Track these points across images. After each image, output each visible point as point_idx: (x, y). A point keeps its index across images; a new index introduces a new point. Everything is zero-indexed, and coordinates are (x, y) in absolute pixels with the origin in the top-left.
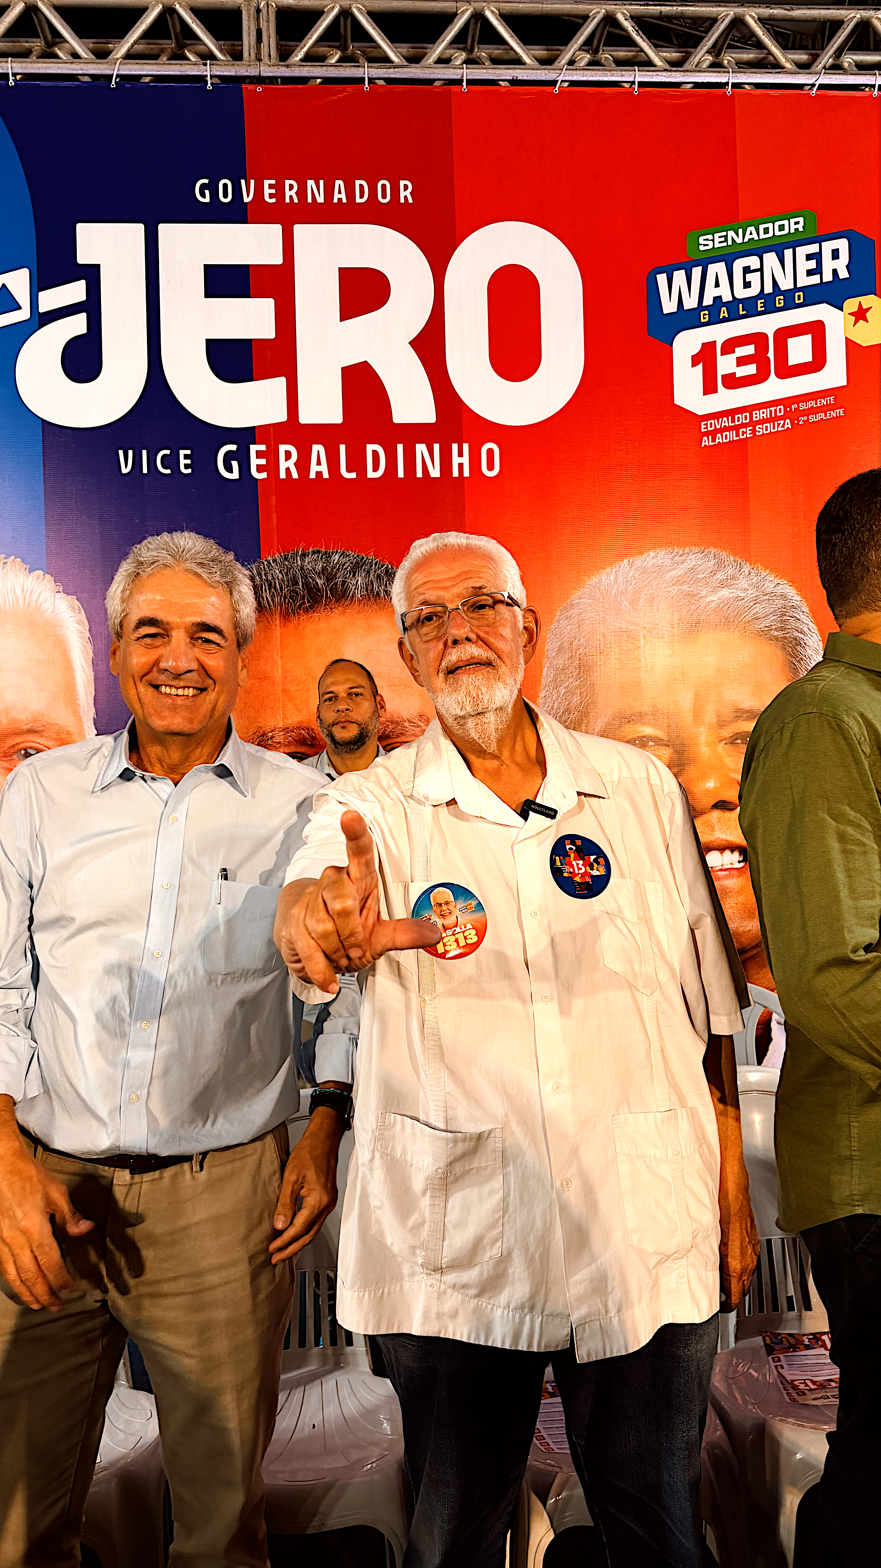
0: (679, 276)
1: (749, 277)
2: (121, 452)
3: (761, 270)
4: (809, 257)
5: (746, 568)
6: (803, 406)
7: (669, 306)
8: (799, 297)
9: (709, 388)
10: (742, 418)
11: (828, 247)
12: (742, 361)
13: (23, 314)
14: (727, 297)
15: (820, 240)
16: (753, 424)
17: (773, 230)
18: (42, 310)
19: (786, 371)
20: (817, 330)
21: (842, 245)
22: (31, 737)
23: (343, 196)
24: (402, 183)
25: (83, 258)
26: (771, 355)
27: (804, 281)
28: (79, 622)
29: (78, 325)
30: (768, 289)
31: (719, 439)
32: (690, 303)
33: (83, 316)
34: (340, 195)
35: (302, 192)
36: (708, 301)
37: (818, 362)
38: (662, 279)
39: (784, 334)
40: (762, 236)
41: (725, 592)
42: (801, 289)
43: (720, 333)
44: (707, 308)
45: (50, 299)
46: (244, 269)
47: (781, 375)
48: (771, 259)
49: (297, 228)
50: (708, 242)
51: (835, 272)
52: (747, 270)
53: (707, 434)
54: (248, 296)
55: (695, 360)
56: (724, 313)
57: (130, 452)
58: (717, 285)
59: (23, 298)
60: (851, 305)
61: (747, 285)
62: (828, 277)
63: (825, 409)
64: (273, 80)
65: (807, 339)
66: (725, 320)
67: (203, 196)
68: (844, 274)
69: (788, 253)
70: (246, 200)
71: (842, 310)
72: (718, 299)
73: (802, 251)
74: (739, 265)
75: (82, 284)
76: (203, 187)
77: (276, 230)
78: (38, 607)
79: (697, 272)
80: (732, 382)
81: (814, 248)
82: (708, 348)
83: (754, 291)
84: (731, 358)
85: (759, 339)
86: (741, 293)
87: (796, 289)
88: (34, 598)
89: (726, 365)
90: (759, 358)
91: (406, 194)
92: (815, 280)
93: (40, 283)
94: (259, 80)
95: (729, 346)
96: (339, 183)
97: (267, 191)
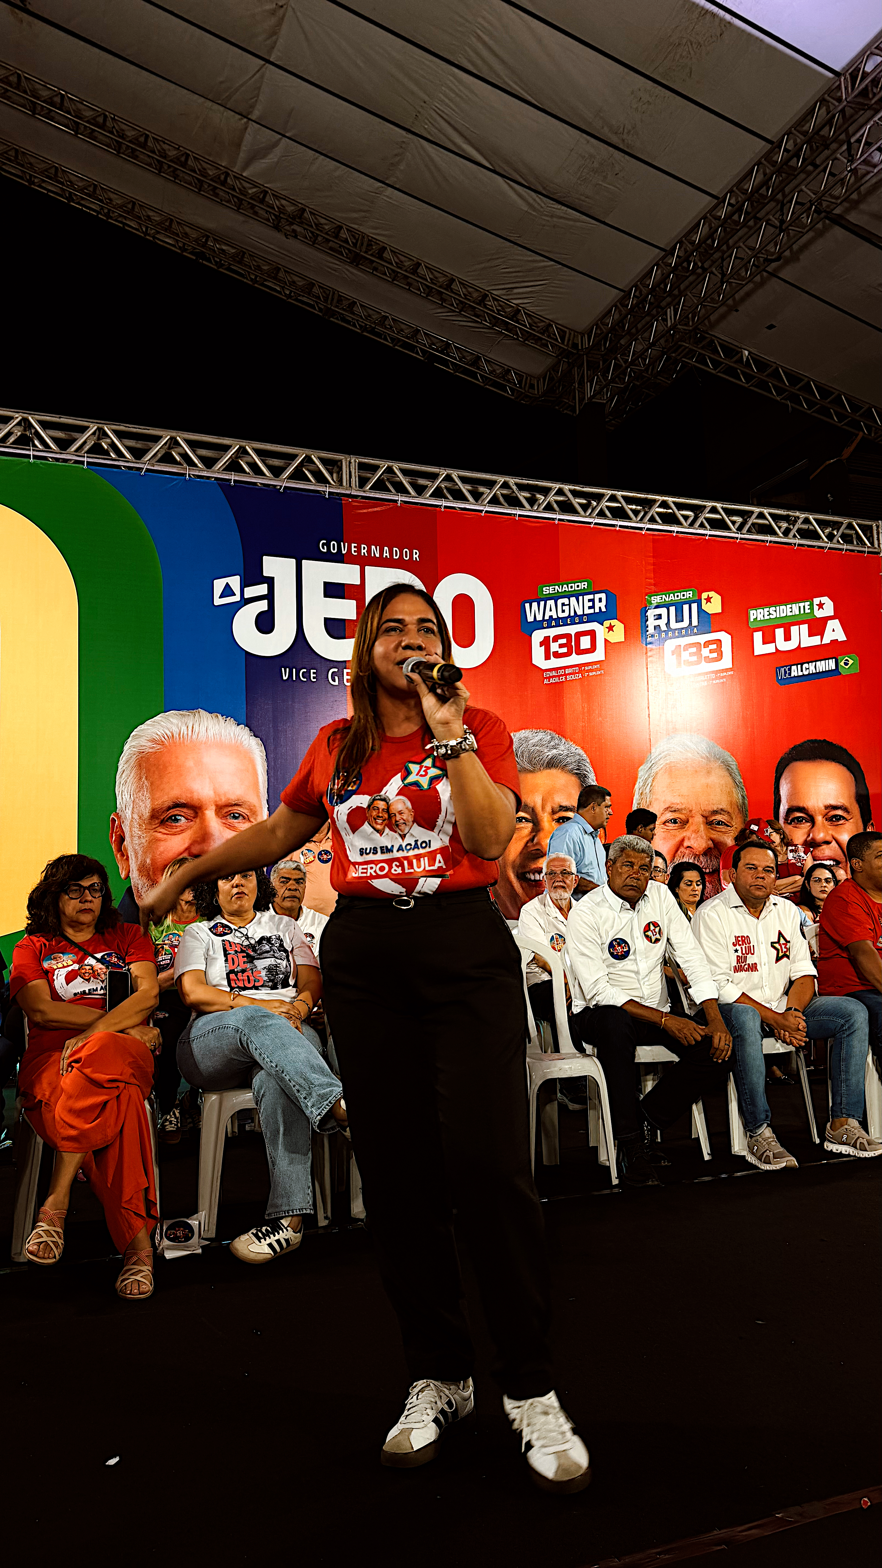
0: (535, 605)
1: (564, 608)
2: (283, 669)
3: (569, 605)
4: (589, 601)
5: (564, 740)
6: (586, 668)
7: (530, 619)
8: (585, 619)
9: (547, 657)
10: (561, 672)
11: (597, 596)
12: (561, 646)
13: (237, 598)
14: (555, 617)
15: (594, 593)
16: (565, 675)
17: (574, 587)
18: (246, 597)
19: (580, 652)
20: (592, 634)
21: (603, 596)
22: (236, 808)
23: (388, 554)
24: (415, 551)
25: (266, 573)
26: (573, 644)
27: (587, 611)
28: (261, 751)
29: (263, 605)
30: (572, 614)
31: (552, 681)
32: (539, 618)
33: (266, 602)
34: (386, 554)
35: (369, 551)
36: (547, 618)
37: (593, 649)
38: (527, 605)
39: (579, 635)
40: (570, 589)
41: (554, 751)
42: (587, 615)
43: (552, 632)
44: (546, 620)
45: (250, 592)
46: (342, 585)
47: (577, 654)
48: (573, 599)
49: (367, 568)
50: (547, 590)
51: (600, 608)
52: (563, 604)
53: (546, 678)
54: (343, 598)
55: (541, 644)
56: (553, 623)
57: (288, 669)
58: (551, 610)
59: (237, 590)
60: (607, 623)
61: (563, 611)
62: (597, 610)
63: (596, 670)
64: (357, 496)
65: (589, 637)
66: (554, 627)
67: (324, 548)
68: (604, 609)
69: (581, 598)
70: (344, 552)
71: (602, 625)
72: (551, 617)
73: (587, 597)
74: (560, 602)
75: (266, 585)
76: (323, 544)
77: (357, 568)
78: (241, 743)
79: (542, 603)
80: (557, 655)
81: (591, 597)
82: (547, 638)
83: (566, 614)
84: (557, 644)
85: (567, 636)
86: (561, 615)
87: (584, 615)
88: (240, 738)
89: (554, 647)
90: (568, 645)
91: (416, 556)
92: (592, 611)
93: (244, 584)
94: (350, 496)
95: (556, 638)
96: (386, 548)
97: (353, 549)
